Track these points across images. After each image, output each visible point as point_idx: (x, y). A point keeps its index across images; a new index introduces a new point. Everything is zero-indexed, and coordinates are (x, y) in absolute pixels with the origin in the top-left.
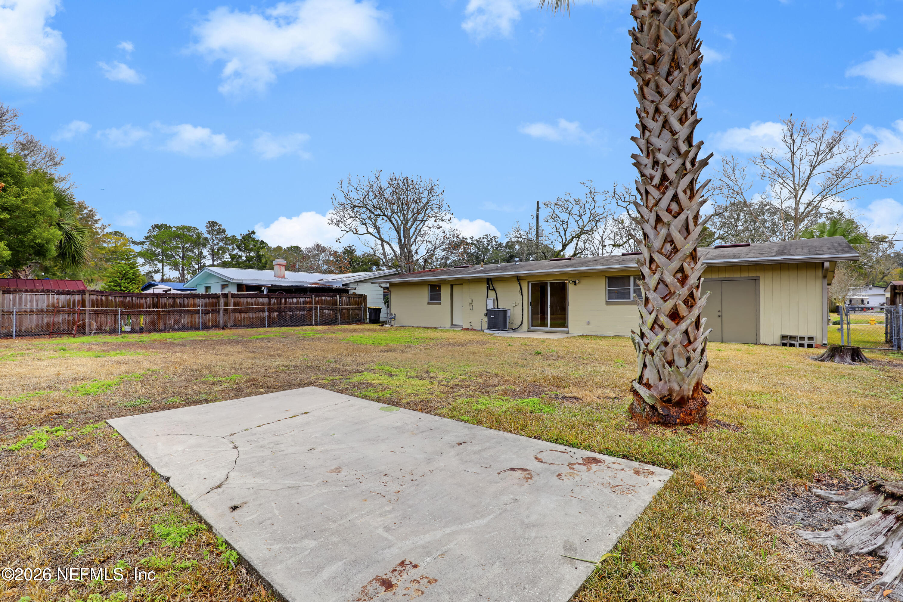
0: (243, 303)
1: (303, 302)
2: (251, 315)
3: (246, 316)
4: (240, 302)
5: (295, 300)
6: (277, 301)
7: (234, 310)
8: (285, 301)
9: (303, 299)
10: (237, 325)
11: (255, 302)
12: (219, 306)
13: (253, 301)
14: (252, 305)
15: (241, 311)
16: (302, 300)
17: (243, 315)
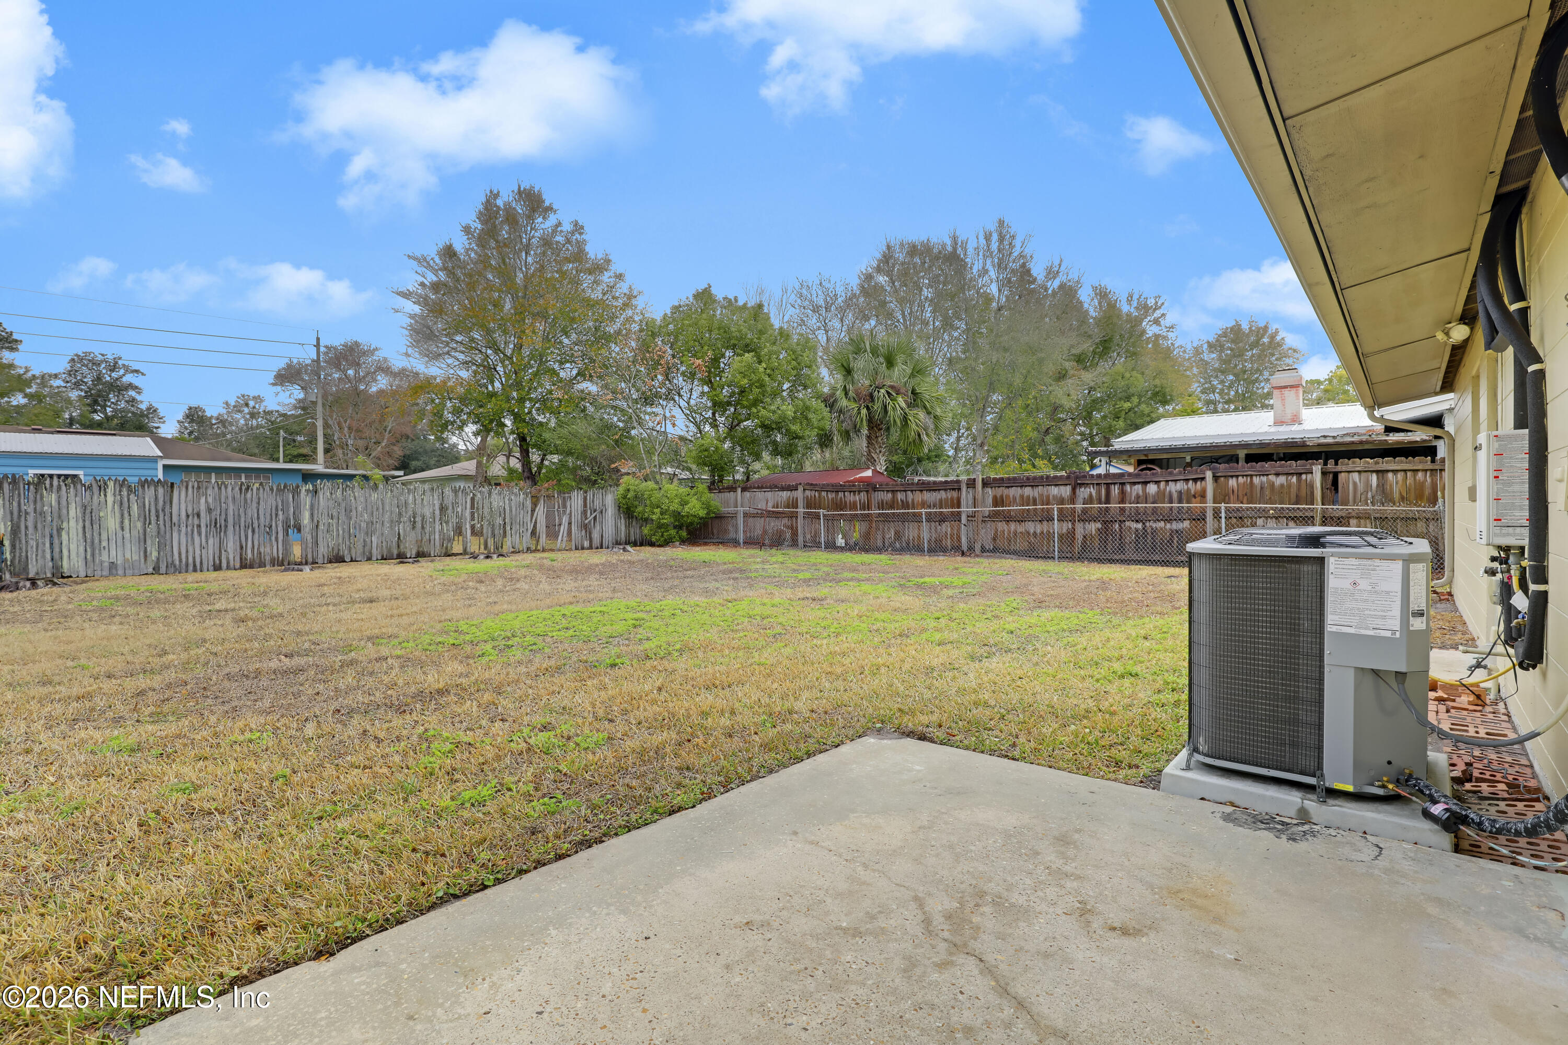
0: (1014, 498)
1: (1180, 493)
2: (1031, 527)
3: (1021, 528)
4: (1008, 496)
5: (1152, 489)
6: (1099, 493)
7: (994, 516)
8: (1123, 492)
9: (1180, 486)
10: (997, 550)
11: (1041, 495)
12: (959, 507)
13: (1036, 495)
14: (1035, 503)
15: (1008, 518)
16: (1174, 488)
17: (1013, 526)
